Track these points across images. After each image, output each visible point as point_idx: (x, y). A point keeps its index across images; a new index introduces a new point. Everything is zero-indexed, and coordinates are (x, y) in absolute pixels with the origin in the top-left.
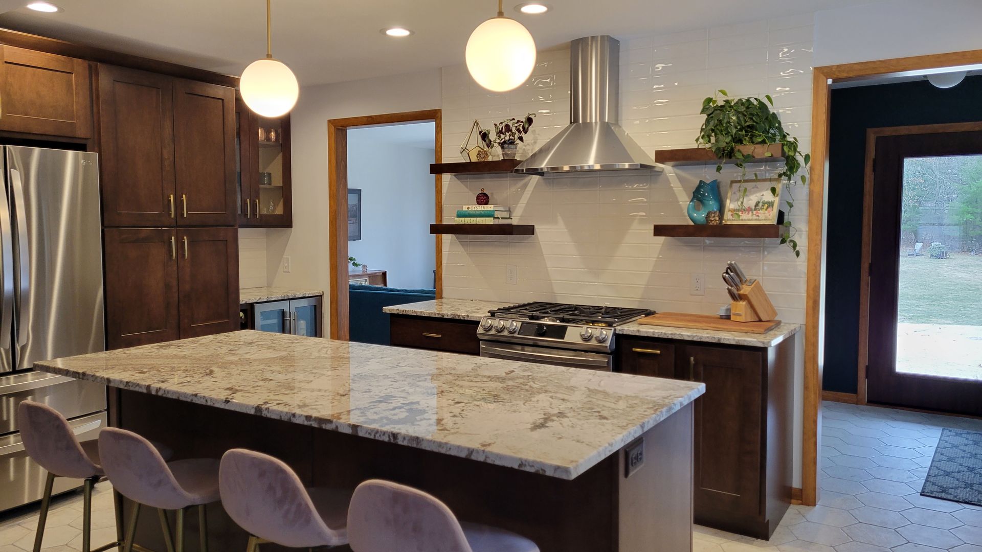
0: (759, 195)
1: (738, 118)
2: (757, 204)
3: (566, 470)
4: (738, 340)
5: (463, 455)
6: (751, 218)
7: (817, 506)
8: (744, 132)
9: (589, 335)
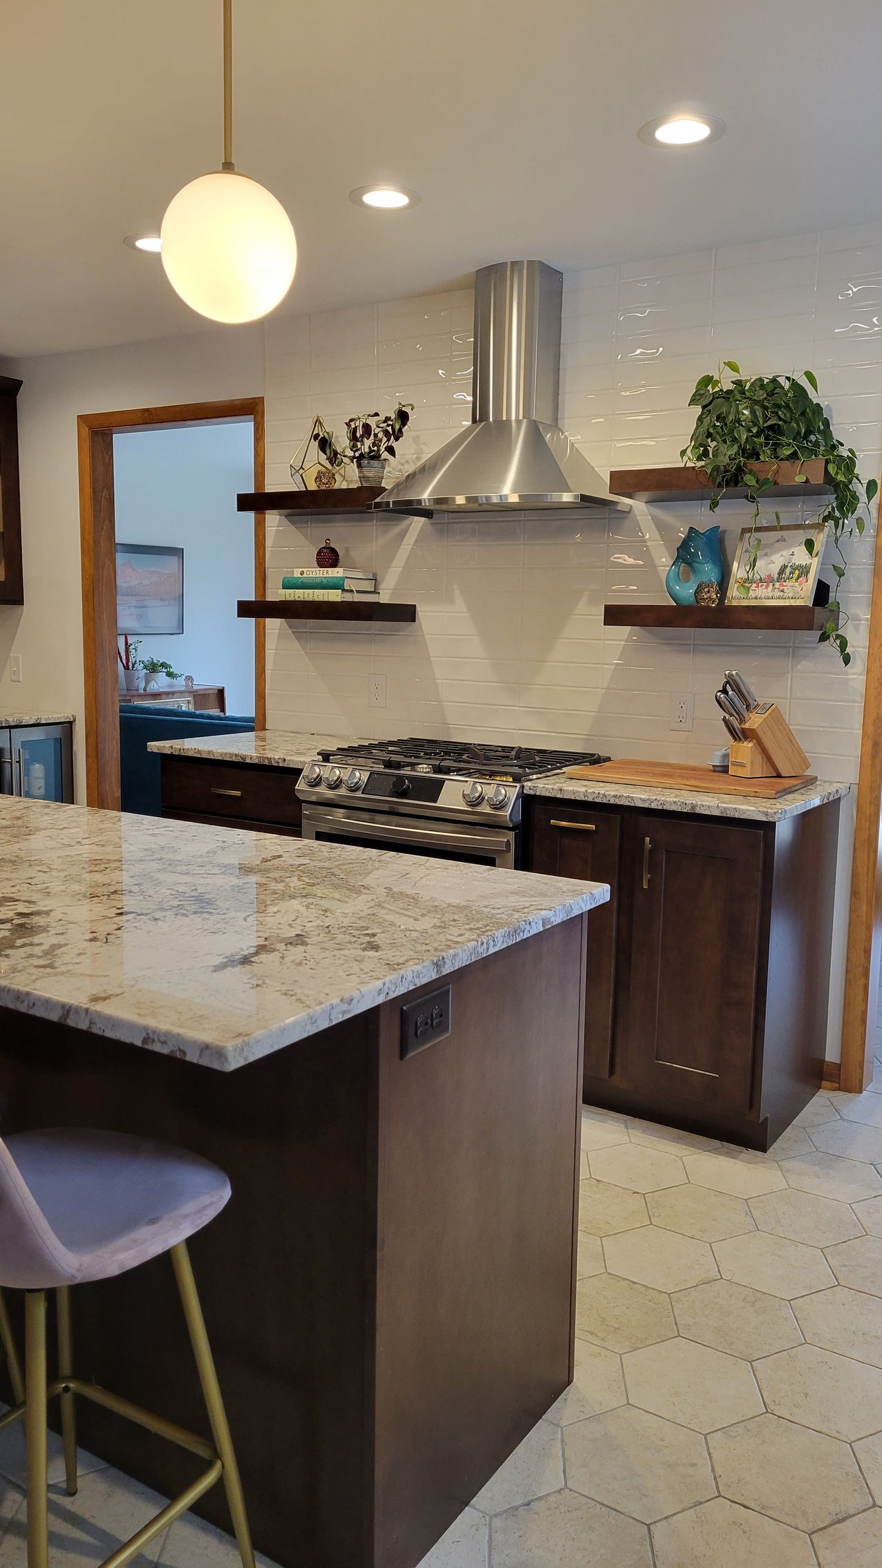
0: (786, 553)
1: (753, 412)
2: (782, 571)
3: (220, 1053)
4: (724, 809)
5: (54, 1016)
6: (770, 595)
7: (864, 1092)
8: (762, 440)
9: (477, 795)
